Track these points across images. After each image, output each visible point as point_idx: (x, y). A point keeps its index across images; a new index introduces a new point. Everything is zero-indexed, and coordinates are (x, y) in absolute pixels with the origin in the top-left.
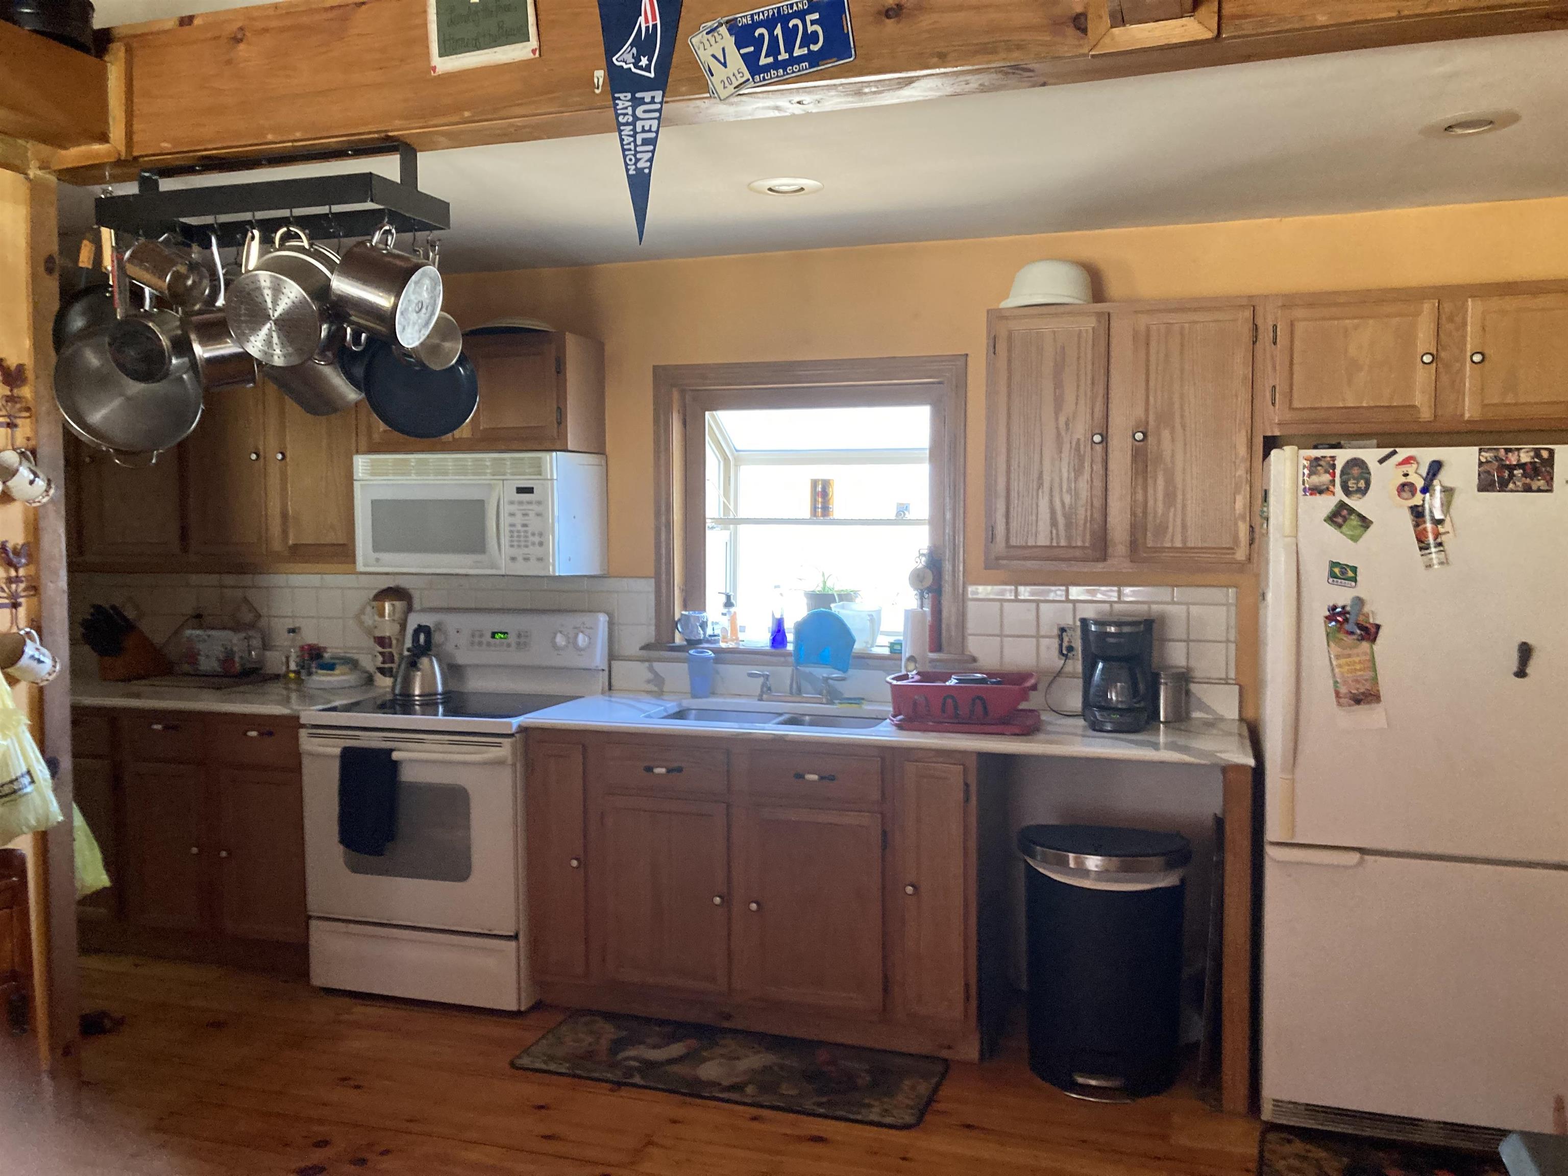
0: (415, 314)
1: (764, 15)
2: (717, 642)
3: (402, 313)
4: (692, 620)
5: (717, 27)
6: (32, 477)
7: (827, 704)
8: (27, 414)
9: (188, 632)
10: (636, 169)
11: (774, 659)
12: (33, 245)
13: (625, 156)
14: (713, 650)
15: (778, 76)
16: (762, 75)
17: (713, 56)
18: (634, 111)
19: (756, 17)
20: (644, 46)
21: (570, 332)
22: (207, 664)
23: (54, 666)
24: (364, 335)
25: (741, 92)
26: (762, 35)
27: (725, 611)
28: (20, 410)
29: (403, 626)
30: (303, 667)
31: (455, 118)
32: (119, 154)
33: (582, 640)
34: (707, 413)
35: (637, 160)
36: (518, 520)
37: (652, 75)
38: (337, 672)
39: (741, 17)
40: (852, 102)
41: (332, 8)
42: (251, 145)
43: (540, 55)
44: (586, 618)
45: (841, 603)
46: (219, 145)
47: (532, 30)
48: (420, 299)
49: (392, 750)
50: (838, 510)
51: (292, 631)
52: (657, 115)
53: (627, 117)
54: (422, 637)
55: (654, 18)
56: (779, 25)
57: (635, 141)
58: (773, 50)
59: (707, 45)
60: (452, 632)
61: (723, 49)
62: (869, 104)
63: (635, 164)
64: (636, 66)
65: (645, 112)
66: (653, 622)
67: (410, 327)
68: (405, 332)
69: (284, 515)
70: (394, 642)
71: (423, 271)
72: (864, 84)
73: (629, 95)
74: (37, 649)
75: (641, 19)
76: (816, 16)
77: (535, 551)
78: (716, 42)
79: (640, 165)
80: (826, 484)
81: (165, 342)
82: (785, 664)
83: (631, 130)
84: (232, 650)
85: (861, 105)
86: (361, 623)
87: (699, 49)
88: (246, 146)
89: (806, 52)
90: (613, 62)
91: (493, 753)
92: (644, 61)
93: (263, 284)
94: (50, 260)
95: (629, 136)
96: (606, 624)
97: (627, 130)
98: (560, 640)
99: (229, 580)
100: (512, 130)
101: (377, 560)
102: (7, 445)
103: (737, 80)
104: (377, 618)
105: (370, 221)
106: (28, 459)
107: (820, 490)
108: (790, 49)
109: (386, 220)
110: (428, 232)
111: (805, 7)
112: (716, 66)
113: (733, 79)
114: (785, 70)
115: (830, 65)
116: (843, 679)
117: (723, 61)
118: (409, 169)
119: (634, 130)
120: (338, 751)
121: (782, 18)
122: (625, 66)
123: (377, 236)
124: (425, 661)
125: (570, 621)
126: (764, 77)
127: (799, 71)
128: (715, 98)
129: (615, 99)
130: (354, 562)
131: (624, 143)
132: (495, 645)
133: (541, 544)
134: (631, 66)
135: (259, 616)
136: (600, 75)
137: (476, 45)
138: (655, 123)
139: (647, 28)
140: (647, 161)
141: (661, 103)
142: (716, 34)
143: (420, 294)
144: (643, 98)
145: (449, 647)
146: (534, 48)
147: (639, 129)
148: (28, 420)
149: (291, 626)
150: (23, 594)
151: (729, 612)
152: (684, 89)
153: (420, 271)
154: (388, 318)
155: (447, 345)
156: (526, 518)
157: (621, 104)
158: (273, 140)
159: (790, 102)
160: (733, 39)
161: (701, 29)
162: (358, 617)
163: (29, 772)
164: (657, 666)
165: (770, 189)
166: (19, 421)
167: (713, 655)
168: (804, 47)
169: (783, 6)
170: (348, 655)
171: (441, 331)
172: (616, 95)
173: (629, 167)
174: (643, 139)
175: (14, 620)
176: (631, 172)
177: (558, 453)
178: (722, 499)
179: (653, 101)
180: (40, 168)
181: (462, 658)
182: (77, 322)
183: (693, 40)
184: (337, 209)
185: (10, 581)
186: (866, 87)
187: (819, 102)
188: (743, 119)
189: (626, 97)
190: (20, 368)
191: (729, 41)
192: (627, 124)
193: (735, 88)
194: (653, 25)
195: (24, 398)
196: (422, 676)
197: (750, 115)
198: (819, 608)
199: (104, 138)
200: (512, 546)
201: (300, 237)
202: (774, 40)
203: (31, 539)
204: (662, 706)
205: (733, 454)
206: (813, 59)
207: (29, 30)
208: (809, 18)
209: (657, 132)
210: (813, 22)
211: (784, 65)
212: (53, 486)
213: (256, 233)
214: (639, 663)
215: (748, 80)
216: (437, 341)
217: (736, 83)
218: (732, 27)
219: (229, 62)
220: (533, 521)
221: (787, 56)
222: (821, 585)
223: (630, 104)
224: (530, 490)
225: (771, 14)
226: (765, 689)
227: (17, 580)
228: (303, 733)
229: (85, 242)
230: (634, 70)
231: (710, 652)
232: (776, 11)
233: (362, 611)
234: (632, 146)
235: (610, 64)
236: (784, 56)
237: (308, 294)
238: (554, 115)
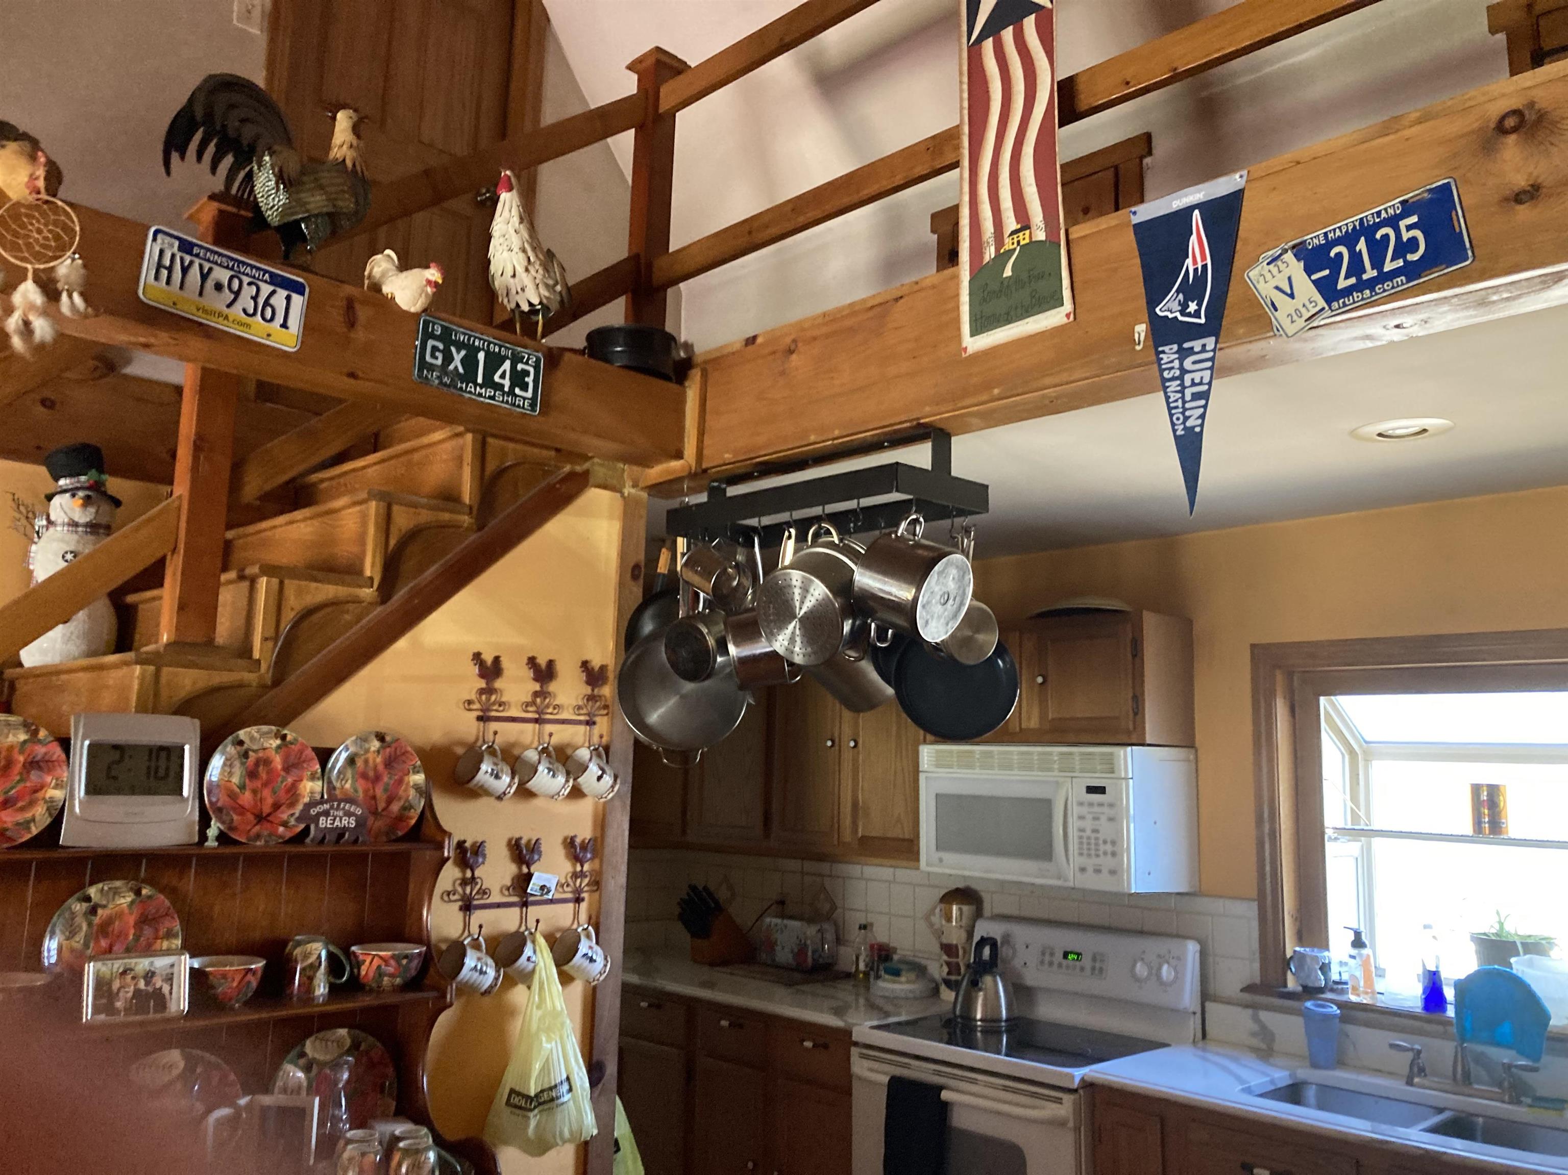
0: (940, 607)
1: (1341, 231)
2: (1343, 992)
3: (924, 607)
4: (1308, 960)
5: (1281, 255)
6: (600, 773)
7: (1509, 1103)
8: (605, 712)
9: (768, 920)
10: (1185, 429)
11: (1427, 1027)
12: (623, 555)
13: (1171, 415)
14: (1340, 1005)
15: (1363, 299)
16: (1341, 301)
17: (1277, 288)
18: (1181, 364)
19: (1331, 235)
20: (1192, 291)
21: (1148, 609)
22: (784, 956)
23: (605, 966)
24: (890, 631)
25: (1315, 324)
26: (1339, 255)
27: (1354, 952)
28: (599, 708)
29: (970, 934)
30: (872, 969)
31: (984, 397)
32: (691, 468)
33: (1166, 972)
34: (1322, 699)
35: (1186, 418)
36: (1088, 824)
37: (1202, 321)
38: (903, 979)
39: (1311, 239)
40: (1476, 316)
41: (872, 307)
42: (798, 447)
43: (1075, 318)
44: (1172, 945)
45: (1527, 956)
46: (771, 451)
47: (1067, 293)
48: (944, 589)
49: (941, 1088)
50: (1514, 826)
51: (863, 927)
52: (1209, 364)
53: (1172, 372)
54: (987, 951)
55: (1204, 258)
56: (1363, 239)
57: (1183, 398)
58: (1356, 267)
59: (1268, 276)
60: (1020, 947)
61: (1289, 279)
62: (1501, 315)
63: (1184, 423)
64: (1183, 313)
65: (1194, 363)
66: (1257, 955)
67: (934, 621)
68: (929, 627)
69: (855, 805)
70: (961, 952)
71: (948, 560)
72: (1490, 291)
73: (1175, 347)
74: (591, 948)
75: (1189, 261)
76: (1414, 219)
77: (1107, 862)
78: (1280, 272)
79: (1189, 423)
80: (1494, 790)
81: (711, 642)
82: (1445, 1036)
83: (1178, 385)
84: (805, 944)
85: (1491, 317)
86: (931, 925)
87: (1258, 282)
88: (792, 449)
89: (1402, 264)
90: (1156, 313)
91: (1050, 1110)
92: (1193, 307)
93: (794, 582)
94: (636, 567)
95: (1176, 392)
96: (1198, 955)
97: (1174, 386)
98: (1141, 969)
99: (809, 866)
100: (1047, 402)
101: (941, 860)
102: (584, 743)
103: (1308, 311)
104: (944, 922)
105: (896, 511)
106: (599, 756)
107: (1485, 798)
108: (1377, 263)
109: (914, 509)
110: (962, 519)
111: (1398, 212)
112: (1279, 298)
113: (1303, 310)
114: (1372, 289)
115: (1436, 275)
116: (1535, 1070)
117: (1289, 292)
118: (942, 456)
119: (1182, 385)
120: (885, 1079)
121: (1366, 230)
122: (1171, 316)
123: (903, 525)
124: (988, 980)
125: (1152, 946)
126: (1344, 303)
127: (1393, 287)
128: (1281, 335)
129: (1158, 353)
130: (917, 859)
131: (1171, 400)
132: (1068, 967)
133: (1114, 854)
134: (1178, 314)
135: (834, 908)
136: (1141, 329)
137: (1008, 318)
138: (1207, 375)
139: (1196, 270)
140: (1198, 418)
141: (1214, 350)
142: (1279, 263)
143: (945, 585)
144: (1192, 348)
145: (1017, 963)
146: (1068, 312)
147: (1188, 382)
148: (606, 718)
149: (863, 922)
150: (586, 889)
151: (1360, 955)
152: (1241, 331)
153: (944, 560)
154: (908, 611)
155: (981, 637)
156: (1097, 822)
157: (1165, 358)
158: (816, 440)
159: (1384, 327)
160: (1302, 264)
161: (1261, 260)
162: (927, 918)
163: (568, 1079)
164: (1264, 1015)
165: (1380, 435)
166: (597, 719)
167: (1339, 1012)
168: (1399, 258)
169: (1366, 216)
170: (917, 960)
171: (972, 620)
172: (1160, 349)
173: (1176, 427)
174: (1193, 394)
175: (576, 914)
176: (1180, 433)
177: (1134, 748)
178: (1349, 804)
179: (1204, 349)
180: (633, 487)
181: (1031, 978)
182: (648, 627)
183: (1251, 274)
184: (866, 502)
185: (575, 875)
186: (1495, 293)
187: (1426, 322)
188: (1324, 356)
189: (1171, 349)
190: (603, 668)
191: (1294, 267)
192: (1173, 379)
193: (1306, 321)
194: (1203, 266)
195: (605, 697)
196: (985, 999)
197: (1332, 350)
198: (1494, 964)
199: (679, 455)
200: (1081, 854)
201: (831, 533)
202: (1356, 258)
203: (599, 835)
204: (1268, 1075)
205: (1361, 746)
206: (1411, 271)
207: (620, 367)
208: (1403, 224)
209: (1210, 384)
210: (1409, 228)
211: (1371, 284)
212: (619, 781)
213: (793, 531)
214: (1239, 1009)
215: (1323, 309)
216: (970, 634)
217: (1307, 315)
218: (1300, 251)
219: (783, 373)
220: (1104, 825)
221: (1375, 273)
222: (1497, 927)
223: (1176, 356)
224: (1101, 790)
225: (1350, 228)
226: (1416, 1070)
227: (582, 875)
228: (854, 1051)
229: (664, 550)
230: (1181, 318)
231: (1335, 1008)
232: (1357, 224)
233: (932, 912)
234: (1180, 403)
235: (1153, 317)
236: (1370, 273)
237: (830, 591)
238: (1090, 381)
